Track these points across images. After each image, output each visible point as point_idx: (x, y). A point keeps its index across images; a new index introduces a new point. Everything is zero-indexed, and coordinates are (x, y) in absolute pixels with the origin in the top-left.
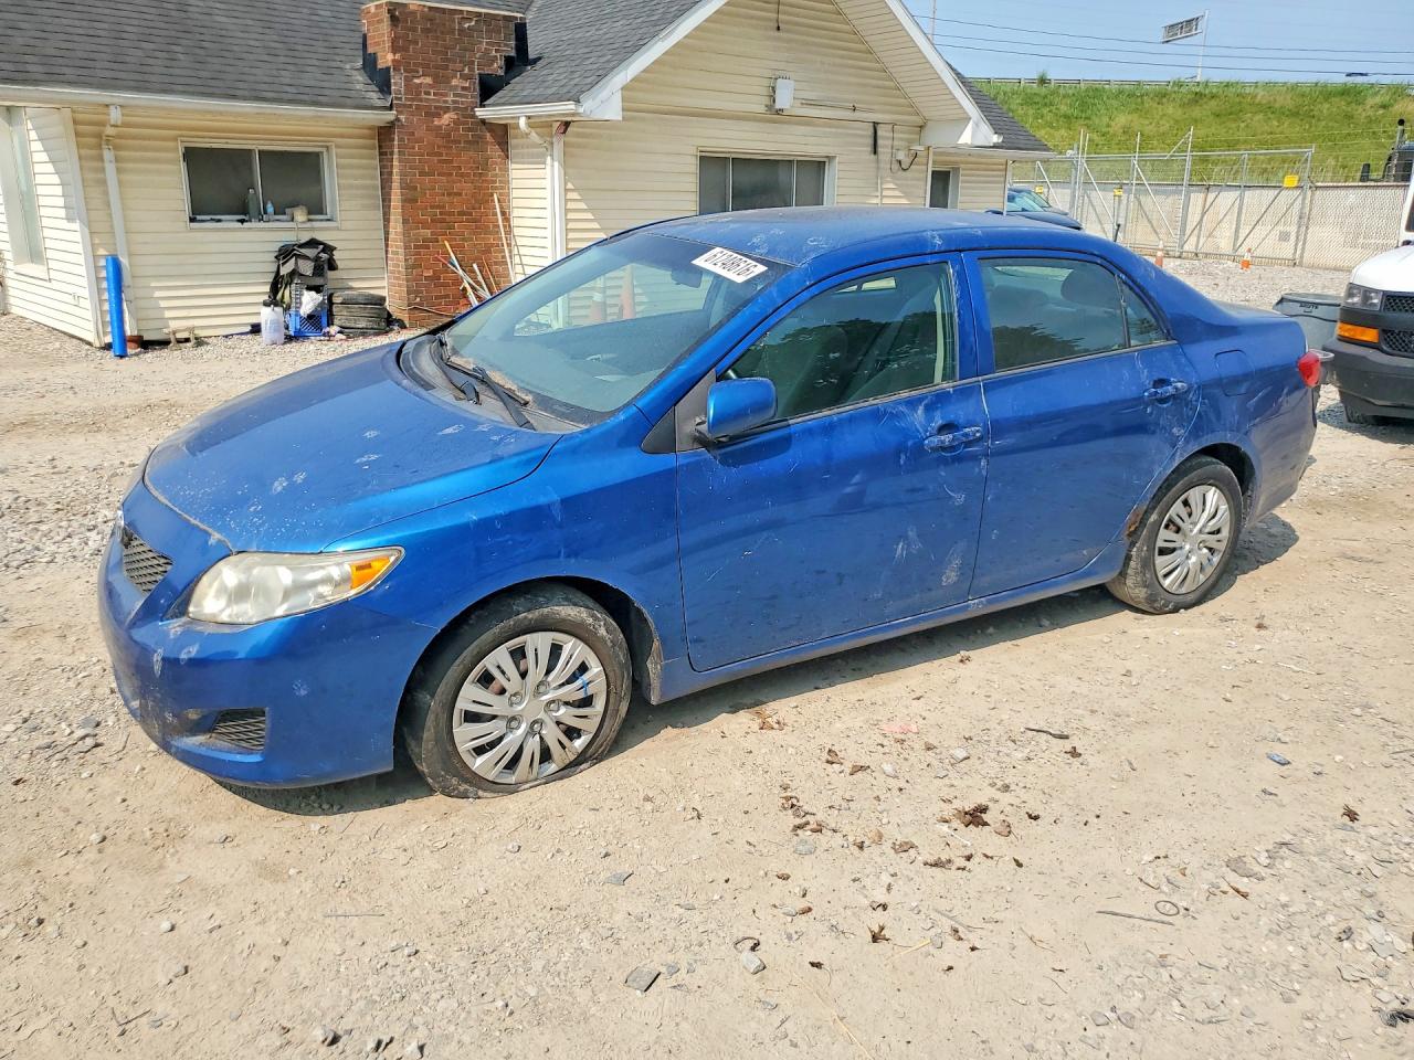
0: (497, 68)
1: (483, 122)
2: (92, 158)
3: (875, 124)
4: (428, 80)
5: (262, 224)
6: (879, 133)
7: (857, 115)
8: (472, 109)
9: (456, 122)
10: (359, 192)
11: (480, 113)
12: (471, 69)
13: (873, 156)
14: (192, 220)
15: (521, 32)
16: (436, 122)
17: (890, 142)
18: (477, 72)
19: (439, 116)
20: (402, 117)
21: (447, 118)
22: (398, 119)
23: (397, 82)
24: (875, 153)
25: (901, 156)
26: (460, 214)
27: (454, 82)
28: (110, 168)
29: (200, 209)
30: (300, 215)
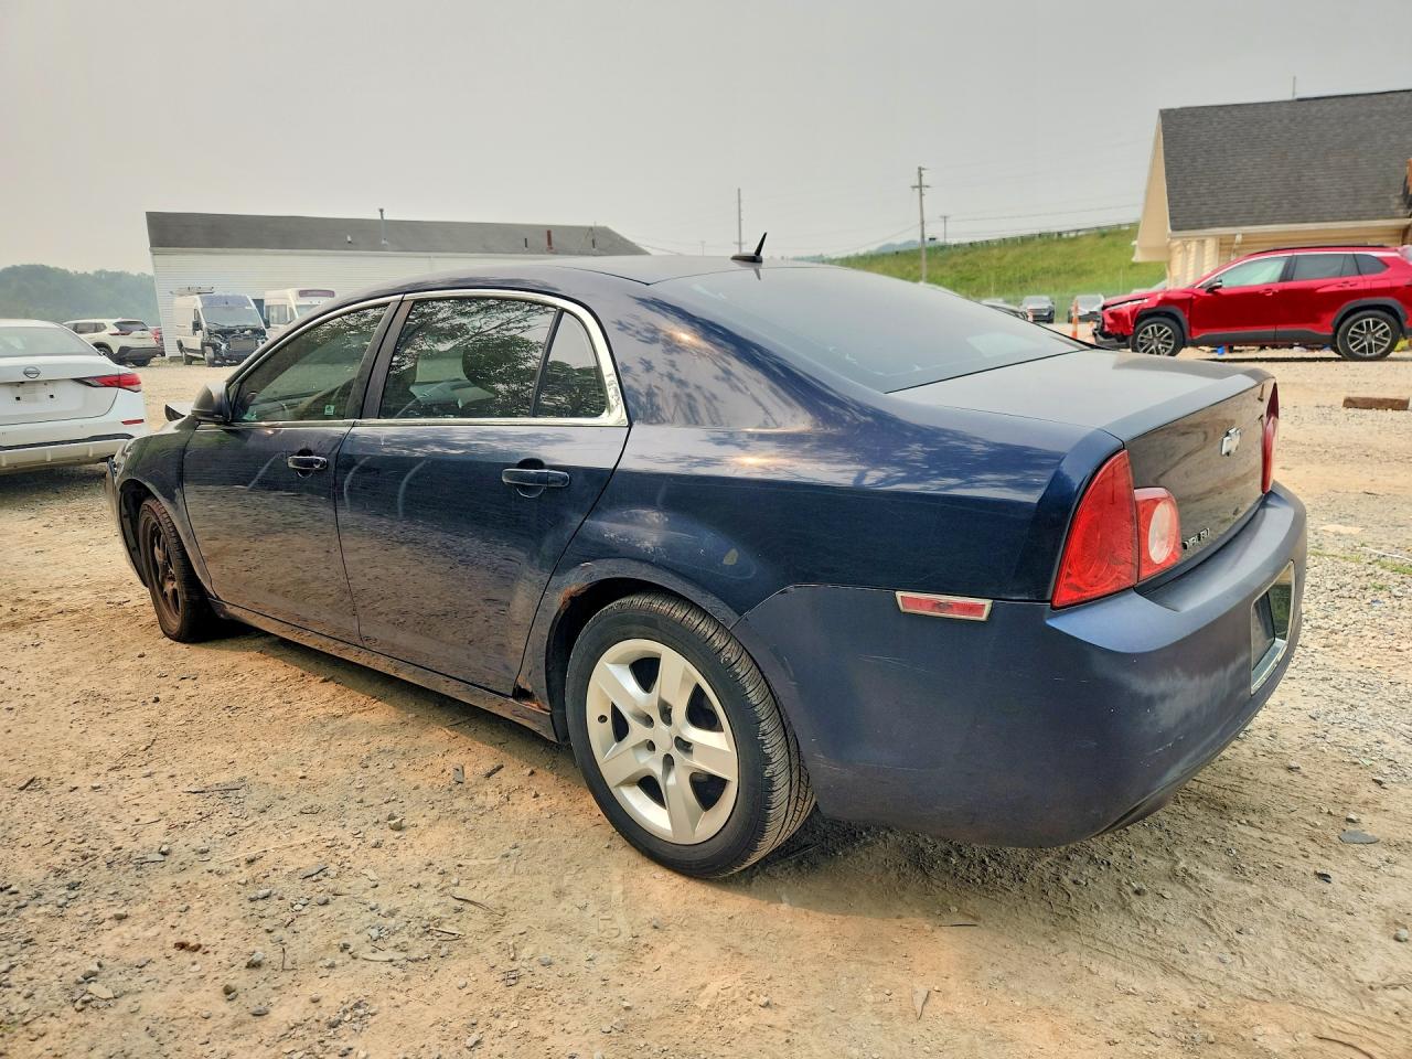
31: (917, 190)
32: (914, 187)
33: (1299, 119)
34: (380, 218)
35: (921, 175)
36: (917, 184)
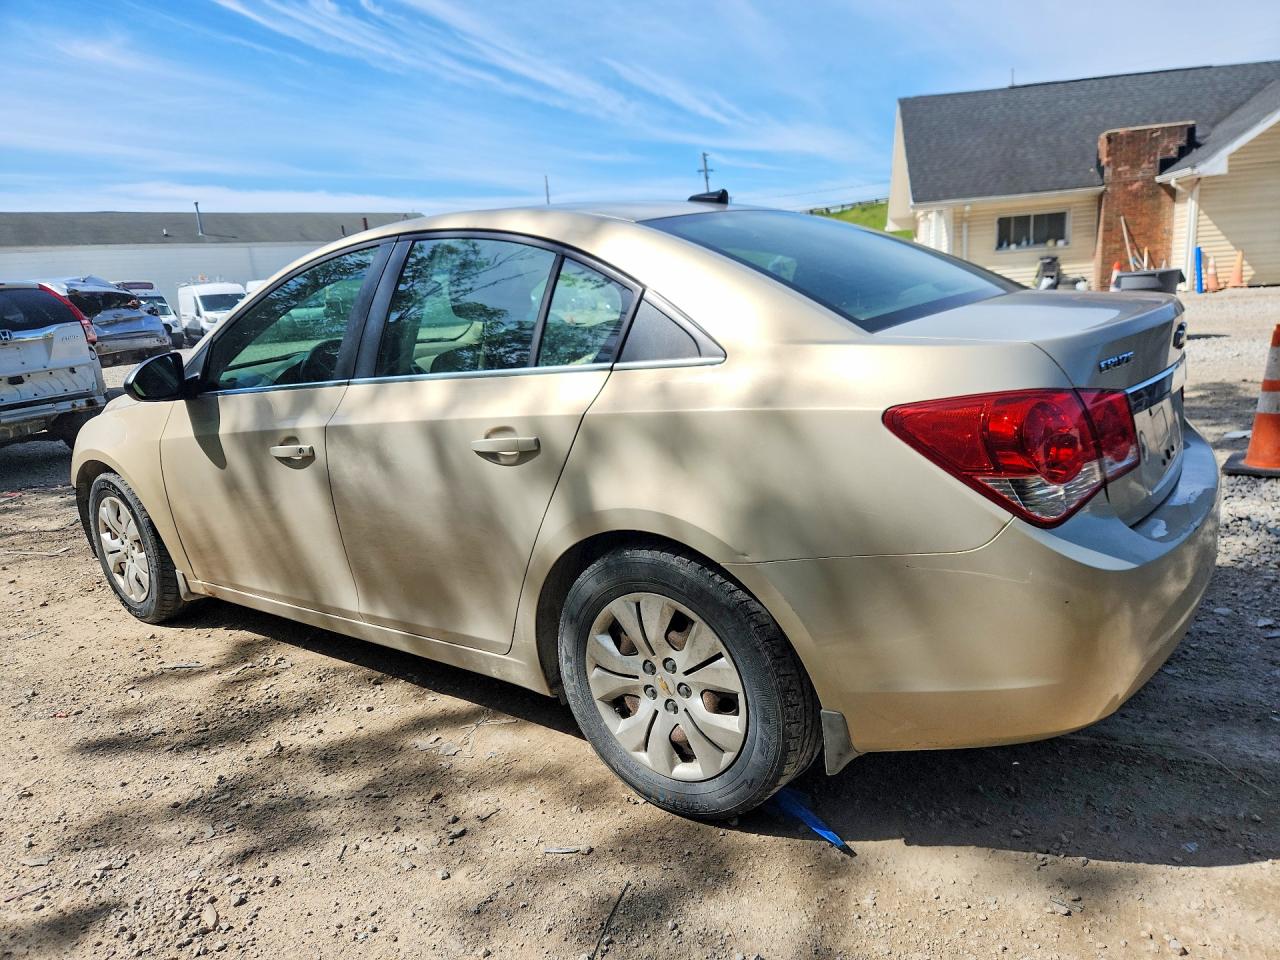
0: (1173, 153)
1: (1160, 184)
4: (1127, 168)
8: (1154, 178)
9: (1142, 187)
11: (1158, 179)
12: (1156, 158)
14: (997, 249)
15: (1191, 130)
16: (1130, 188)
18: (1159, 158)
19: (1132, 185)
20: (1109, 189)
21: (1136, 186)
22: (1106, 190)
23: (1108, 172)
27: (1144, 166)
29: (1002, 243)
30: (1050, 243)
31: (703, 174)
32: (700, 171)
33: (1011, 104)
34: (195, 211)
35: (705, 161)
36: (703, 167)
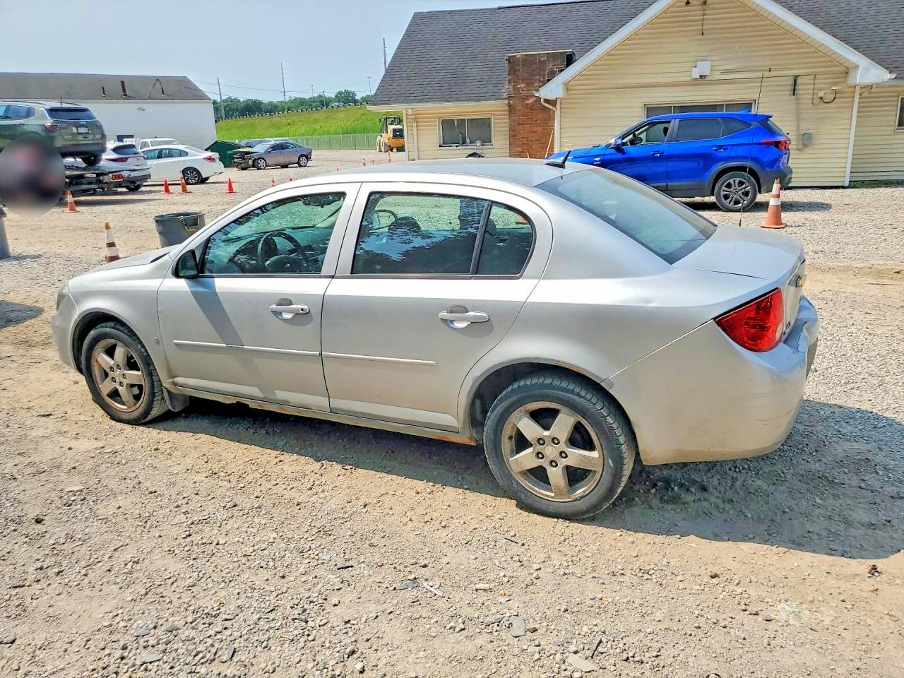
2: (410, 126)
3: (796, 78)
4: (523, 85)
5: (464, 147)
6: (799, 81)
7: (772, 73)
9: (536, 102)
10: (502, 133)
12: (544, 78)
13: (793, 97)
14: (440, 146)
15: (569, 57)
16: (526, 102)
17: (812, 87)
18: (547, 79)
19: (528, 100)
20: (511, 102)
21: (532, 100)
22: (509, 103)
24: (794, 94)
25: (821, 94)
26: (536, 140)
27: (535, 84)
28: (415, 129)
29: (445, 143)
30: (478, 144)
